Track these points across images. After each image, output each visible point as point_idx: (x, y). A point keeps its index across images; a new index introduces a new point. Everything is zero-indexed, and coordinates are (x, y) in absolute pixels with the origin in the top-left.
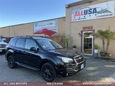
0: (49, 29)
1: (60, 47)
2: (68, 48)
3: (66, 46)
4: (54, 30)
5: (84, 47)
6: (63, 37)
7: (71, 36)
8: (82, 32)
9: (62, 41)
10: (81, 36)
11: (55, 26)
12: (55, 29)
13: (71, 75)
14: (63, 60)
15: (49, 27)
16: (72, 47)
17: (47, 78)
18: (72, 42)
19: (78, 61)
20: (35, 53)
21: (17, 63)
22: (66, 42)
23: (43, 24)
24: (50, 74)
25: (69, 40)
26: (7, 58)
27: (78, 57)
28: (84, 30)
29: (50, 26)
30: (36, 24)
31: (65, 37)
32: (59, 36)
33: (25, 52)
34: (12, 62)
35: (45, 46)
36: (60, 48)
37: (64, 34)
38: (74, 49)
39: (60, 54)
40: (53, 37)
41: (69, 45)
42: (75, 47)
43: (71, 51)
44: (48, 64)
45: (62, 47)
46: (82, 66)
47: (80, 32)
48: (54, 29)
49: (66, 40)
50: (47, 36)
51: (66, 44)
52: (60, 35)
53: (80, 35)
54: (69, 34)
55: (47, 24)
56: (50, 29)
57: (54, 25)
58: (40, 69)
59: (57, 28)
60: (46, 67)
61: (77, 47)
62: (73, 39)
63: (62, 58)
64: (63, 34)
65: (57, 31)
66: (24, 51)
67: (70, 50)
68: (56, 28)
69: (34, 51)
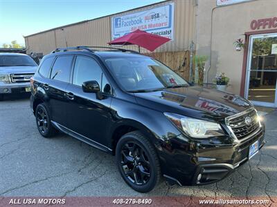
0: (150, 32)
1: (180, 81)
2: (202, 85)
3: (196, 80)
4: (165, 33)
5: (250, 81)
6: (188, 52)
7: (213, 49)
8: (247, 36)
9: (184, 64)
10: (243, 49)
11: (168, 24)
12: (168, 30)
13: (211, 181)
14: (184, 129)
15: (150, 26)
16: (213, 81)
17: (133, 179)
18: (216, 68)
19: (241, 133)
20: (98, 98)
21: (56, 123)
22: (197, 68)
23: (133, 19)
24: (142, 168)
25: (207, 63)
26: (34, 109)
27: (242, 119)
28: (256, 30)
29: (154, 22)
30: (117, 20)
31: (194, 52)
32: (177, 50)
33: (72, 94)
34: (45, 122)
35: (133, 77)
36: (178, 84)
37: (193, 43)
38: (221, 87)
39: (176, 104)
40: (161, 54)
41: (205, 77)
42: (222, 82)
43: (212, 93)
44: (135, 137)
45: (183, 82)
46: (254, 150)
47: (243, 38)
48: (165, 30)
49: (198, 61)
50: (143, 50)
51: (196, 73)
52: (182, 48)
53: (240, 45)
54: (207, 45)
55: (147, 18)
56: (154, 31)
57: (163, 20)
58: (114, 148)
59: (172, 28)
60: (131, 145)
61: (229, 83)
62: (219, 59)
63: (183, 121)
64: (190, 43)
65: (171, 36)
66: (70, 93)
67: (208, 92)
68: (170, 27)
69: (94, 94)
